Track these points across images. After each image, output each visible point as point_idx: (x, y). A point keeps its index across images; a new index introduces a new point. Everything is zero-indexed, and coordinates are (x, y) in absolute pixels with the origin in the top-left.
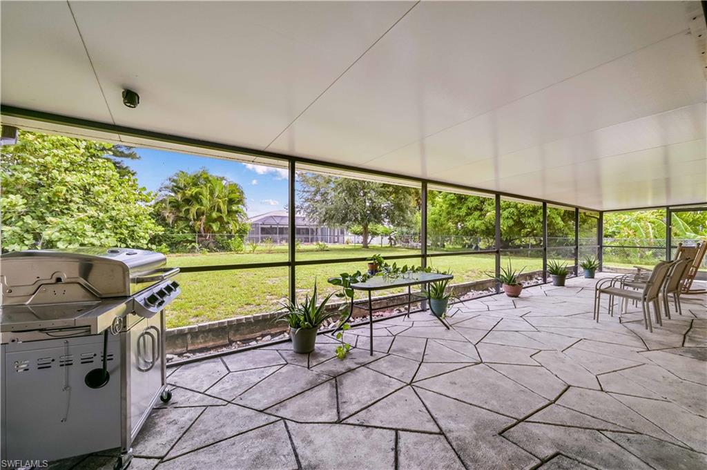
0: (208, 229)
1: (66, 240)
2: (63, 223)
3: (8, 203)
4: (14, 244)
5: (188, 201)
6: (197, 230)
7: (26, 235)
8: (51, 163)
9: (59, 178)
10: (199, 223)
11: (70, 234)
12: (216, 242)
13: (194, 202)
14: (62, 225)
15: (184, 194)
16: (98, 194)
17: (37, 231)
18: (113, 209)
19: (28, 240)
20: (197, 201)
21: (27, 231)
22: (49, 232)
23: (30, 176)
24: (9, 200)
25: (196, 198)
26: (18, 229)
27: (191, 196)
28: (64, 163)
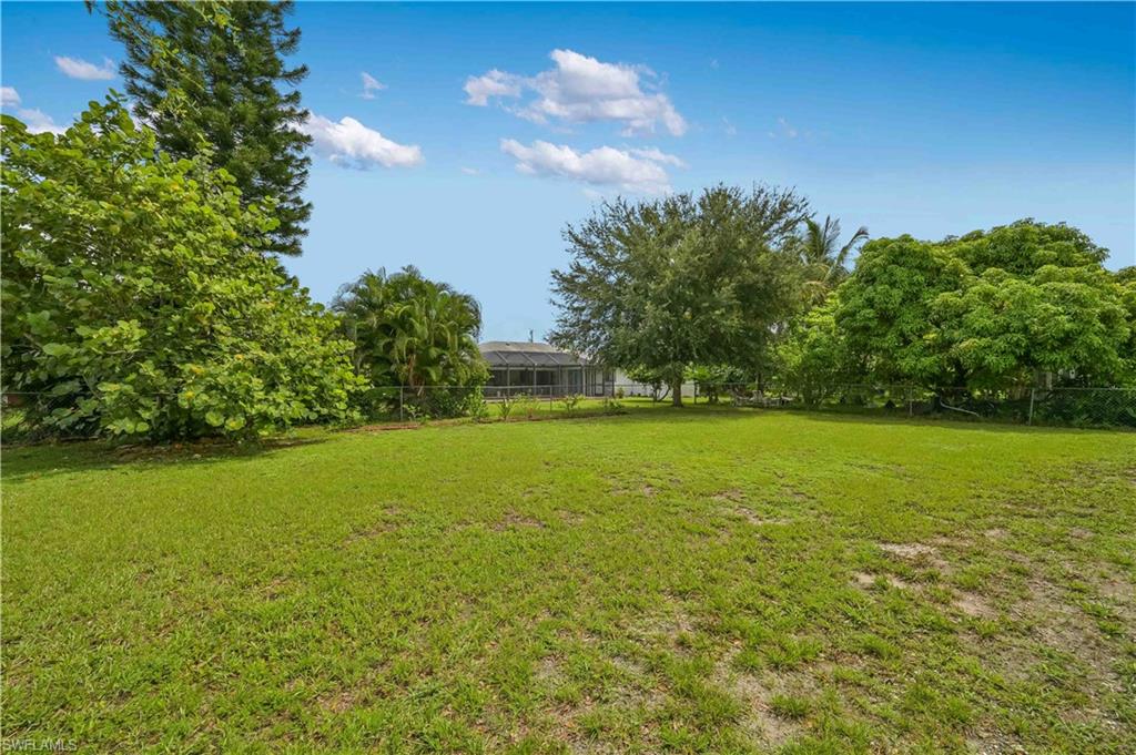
0: (423, 377)
1: (220, 409)
2: (211, 375)
3: (113, 337)
4: (122, 418)
5: (386, 329)
6: (401, 378)
7: (143, 401)
8: (184, 257)
9: (199, 287)
10: (405, 367)
11: (225, 397)
12: (434, 400)
13: (399, 331)
14: (209, 379)
15: (381, 315)
16: (260, 317)
17: (162, 391)
18: (288, 345)
19: (147, 409)
20: (403, 328)
21: (144, 393)
22: (190, 394)
23: (150, 281)
24: (115, 331)
25: (404, 323)
26: (128, 388)
27: (395, 320)
28: (205, 258)
